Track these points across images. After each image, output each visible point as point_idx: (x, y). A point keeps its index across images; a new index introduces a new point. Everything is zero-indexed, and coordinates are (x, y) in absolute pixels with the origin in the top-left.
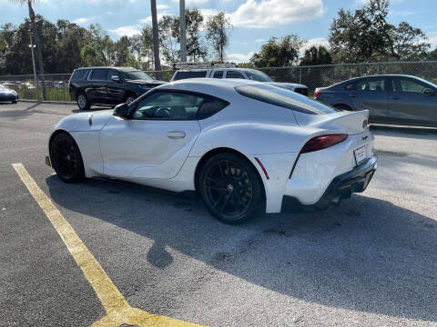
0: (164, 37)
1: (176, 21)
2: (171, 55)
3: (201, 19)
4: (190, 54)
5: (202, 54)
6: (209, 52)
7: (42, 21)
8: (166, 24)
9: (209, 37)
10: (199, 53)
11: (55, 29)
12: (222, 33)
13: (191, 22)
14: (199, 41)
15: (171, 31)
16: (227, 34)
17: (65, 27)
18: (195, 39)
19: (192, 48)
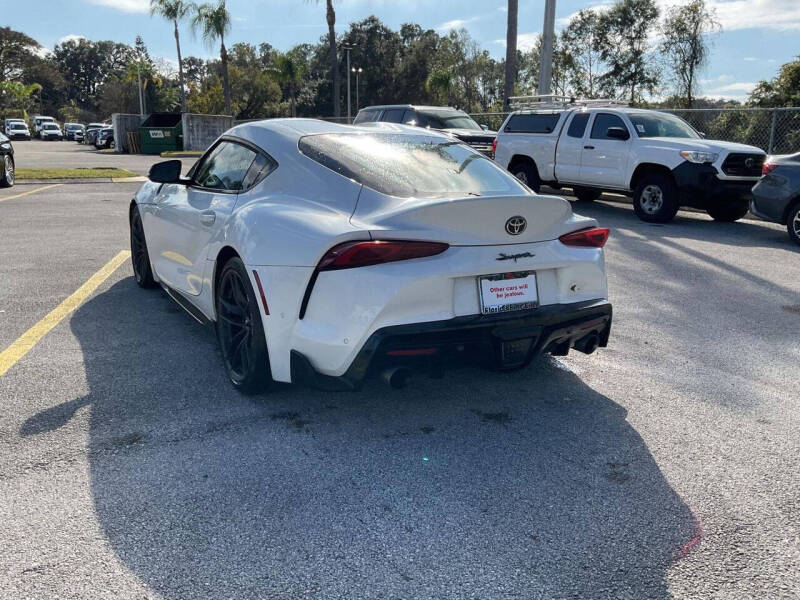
0: (577, 51)
1: (603, 19)
2: (586, 84)
3: (655, 14)
4: (622, 83)
5: (649, 81)
6: (664, 78)
7: (377, 27)
8: (583, 25)
9: (667, 49)
10: (643, 80)
11: (397, 41)
12: (694, 41)
13: (632, 21)
14: (645, 57)
15: (591, 39)
16: (705, 43)
17: (413, 36)
18: (637, 53)
19: (629, 72)
